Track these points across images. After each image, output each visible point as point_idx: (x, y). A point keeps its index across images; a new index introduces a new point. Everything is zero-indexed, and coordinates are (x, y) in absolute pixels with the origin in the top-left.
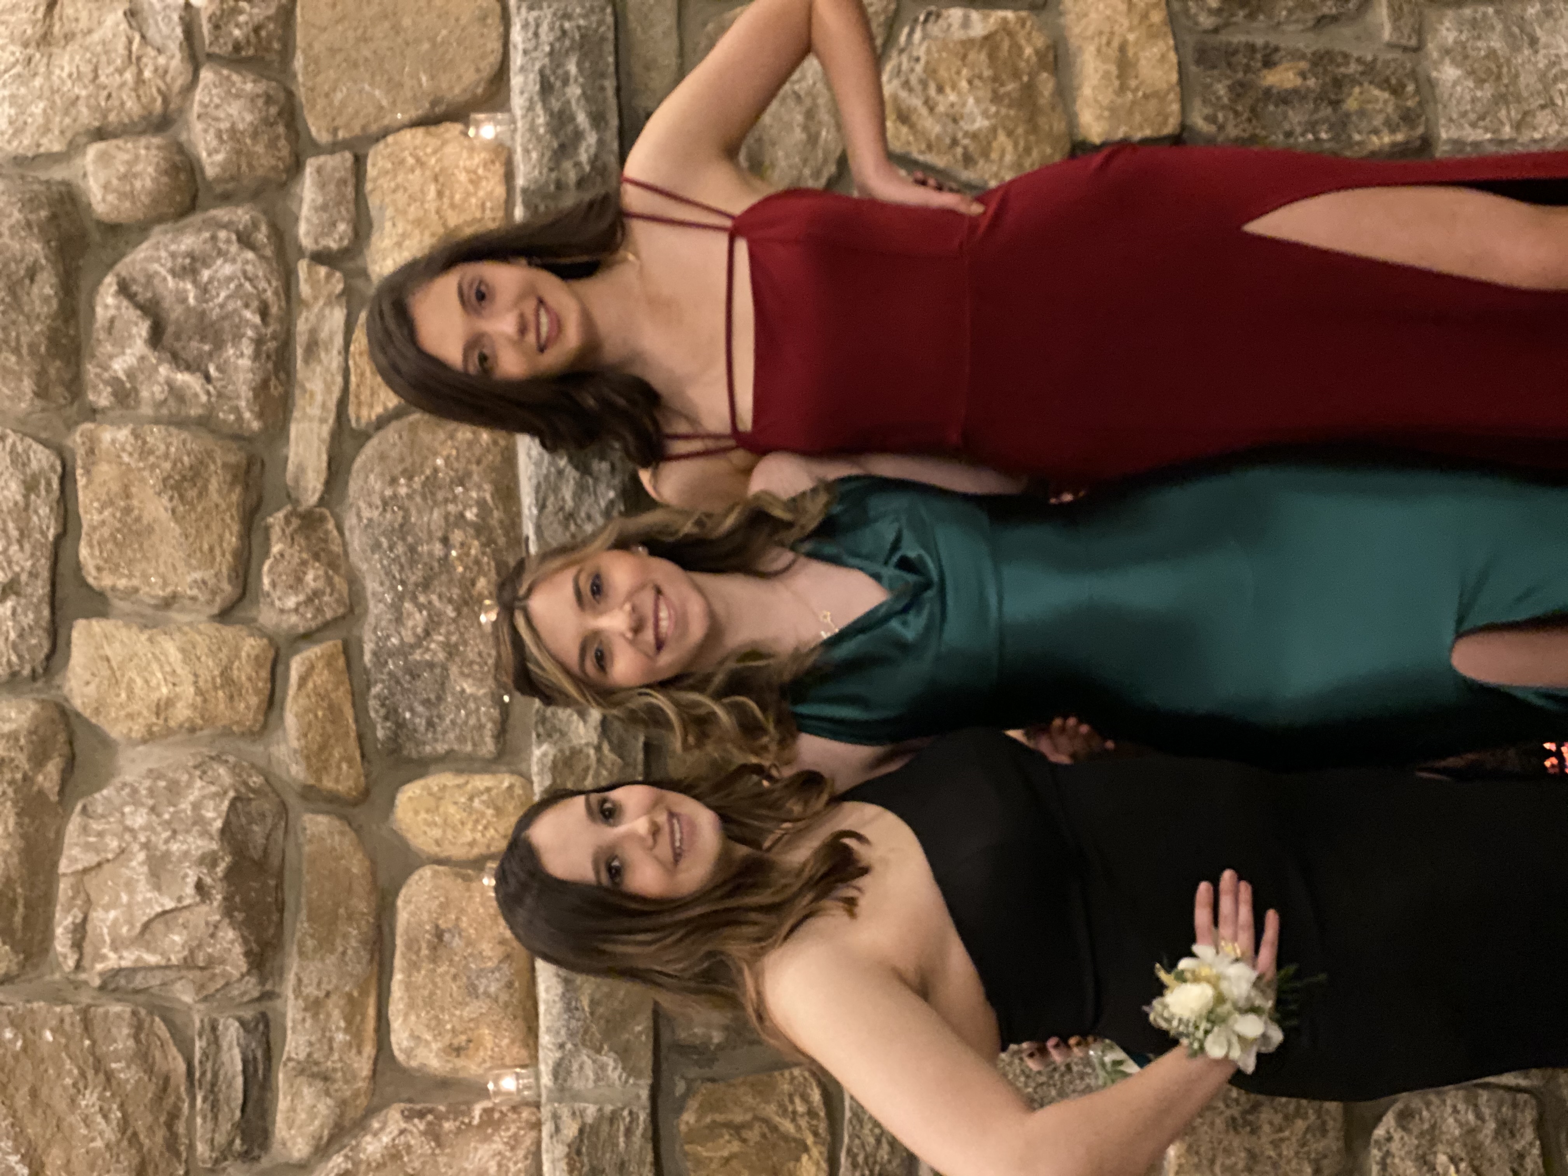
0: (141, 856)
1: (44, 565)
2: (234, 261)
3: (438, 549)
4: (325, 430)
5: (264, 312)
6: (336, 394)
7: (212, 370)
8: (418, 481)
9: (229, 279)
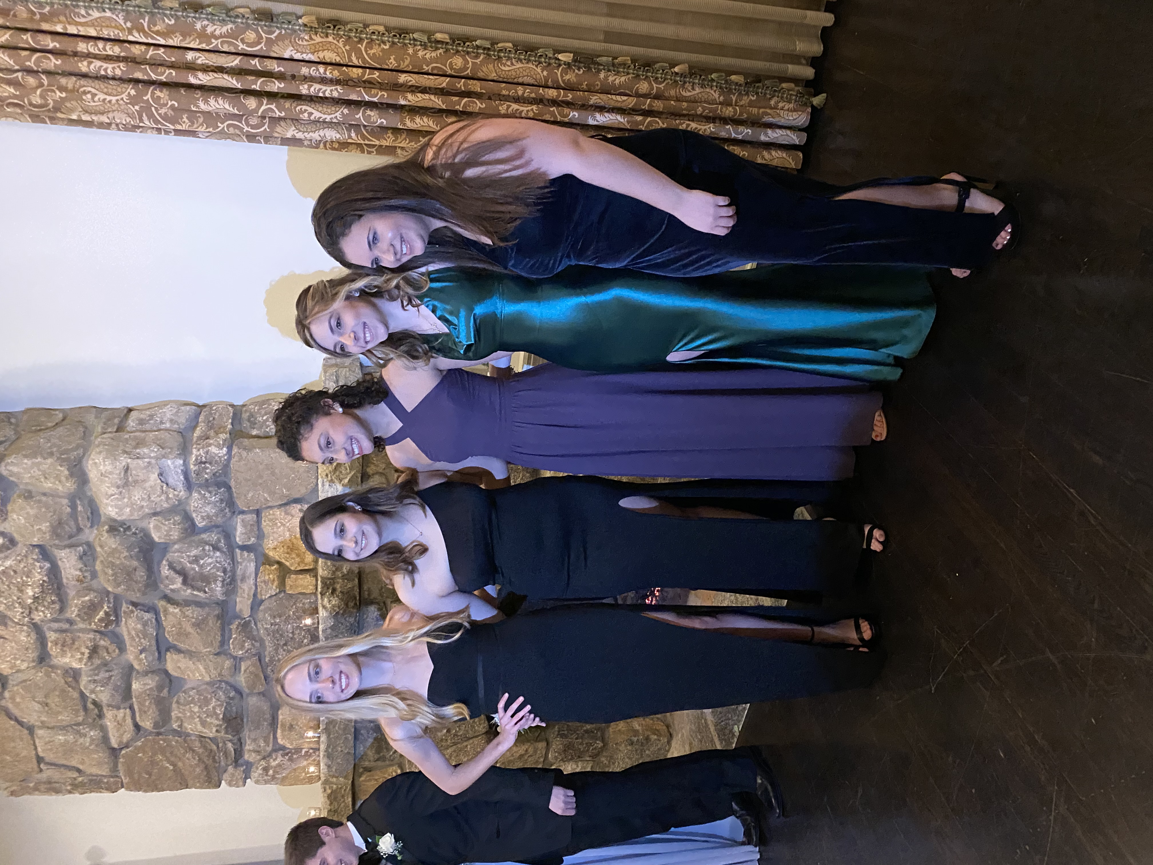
0: (198, 719)
1: (154, 643)
2: (212, 558)
3: (291, 635)
4: (250, 602)
5: (225, 571)
6: (252, 592)
7: (207, 589)
8: (284, 618)
9: (211, 563)
